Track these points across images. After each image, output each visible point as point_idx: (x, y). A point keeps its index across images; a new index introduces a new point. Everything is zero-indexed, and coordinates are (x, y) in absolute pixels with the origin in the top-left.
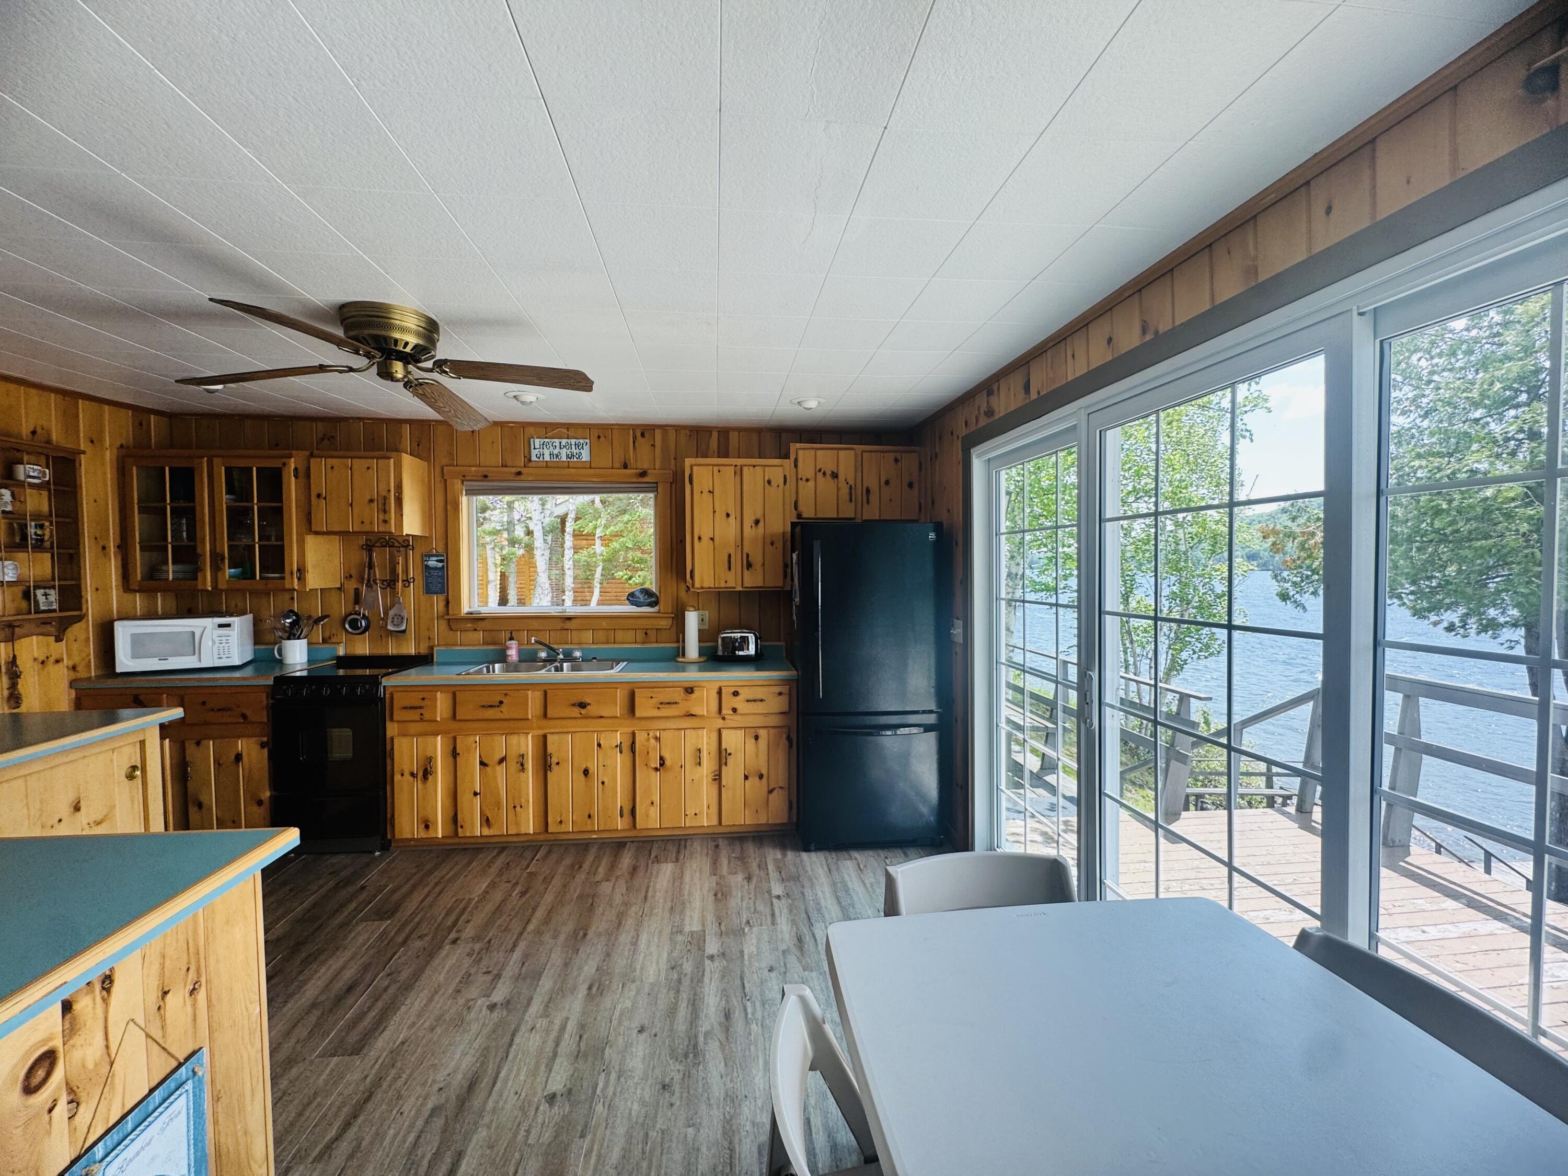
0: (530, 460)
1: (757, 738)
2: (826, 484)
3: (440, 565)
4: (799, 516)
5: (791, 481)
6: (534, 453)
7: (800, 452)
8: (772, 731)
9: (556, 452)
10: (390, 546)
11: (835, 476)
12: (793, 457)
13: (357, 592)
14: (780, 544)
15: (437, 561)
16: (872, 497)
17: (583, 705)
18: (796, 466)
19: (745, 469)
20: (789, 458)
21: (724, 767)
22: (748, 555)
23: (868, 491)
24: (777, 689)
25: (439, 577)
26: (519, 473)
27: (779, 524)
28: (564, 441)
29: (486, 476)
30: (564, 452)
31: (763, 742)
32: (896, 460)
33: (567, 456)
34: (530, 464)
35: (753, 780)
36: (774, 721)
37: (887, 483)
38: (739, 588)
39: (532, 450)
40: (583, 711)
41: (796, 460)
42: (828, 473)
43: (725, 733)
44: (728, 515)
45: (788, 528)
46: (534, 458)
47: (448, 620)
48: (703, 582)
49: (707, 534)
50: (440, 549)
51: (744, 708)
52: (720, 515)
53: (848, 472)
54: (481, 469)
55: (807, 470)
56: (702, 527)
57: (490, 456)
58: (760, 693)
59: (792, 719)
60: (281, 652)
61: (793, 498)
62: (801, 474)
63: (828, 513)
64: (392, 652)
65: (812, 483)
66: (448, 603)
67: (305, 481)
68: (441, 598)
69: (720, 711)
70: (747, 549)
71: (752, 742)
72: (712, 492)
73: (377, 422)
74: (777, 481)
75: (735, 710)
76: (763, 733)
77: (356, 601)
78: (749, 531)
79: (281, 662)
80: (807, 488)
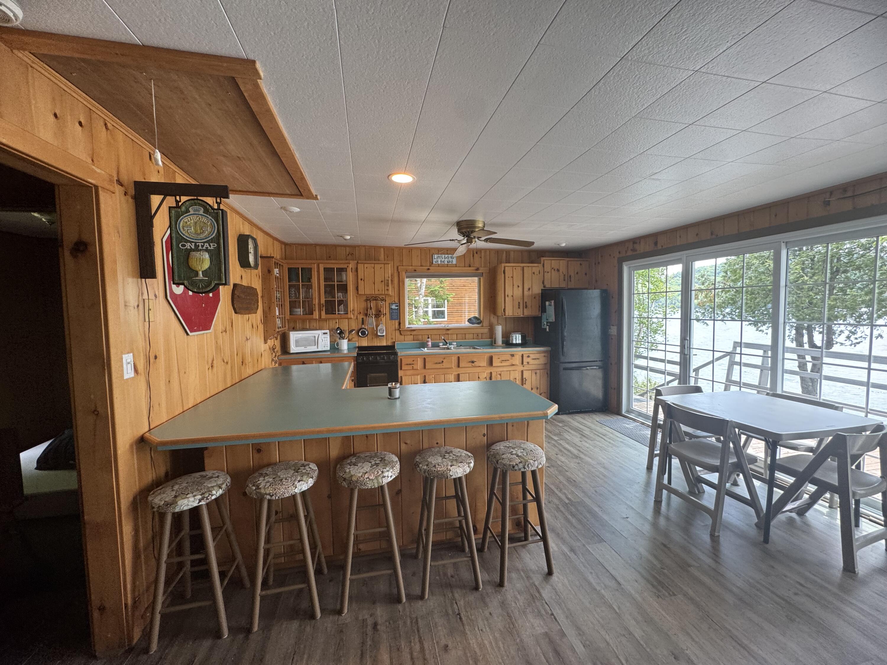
0: (432, 263)
1: (536, 373)
2: (554, 273)
3: (397, 308)
4: (544, 287)
5: (542, 272)
6: (434, 260)
7: (546, 262)
8: (541, 371)
9: (443, 260)
10: (376, 300)
11: (558, 270)
12: (542, 263)
13: (363, 318)
14: (537, 298)
15: (396, 306)
16: (572, 279)
17: (473, 362)
18: (543, 266)
19: (525, 268)
20: (541, 263)
22: (526, 303)
23: (570, 276)
24: (543, 355)
25: (396, 313)
26: (429, 269)
27: (537, 290)
28: (446, 256)
29: (415, 270)
30: (446, 260)
31: (538, 375)
32: (581, 264)
33: (447, 262)
34: (433, 265)
35: (535, 390)
36: (540, 367)
37: (577, 273)
38: (522, 316)
40: (473, 364)
41: (543, 264)
42: (556, 269)
43: (525, 372)
44: (518, 286)
45: (540, 292)
46: (434, 263)
47: (400, 331)
48: (509, 312)
49: (510, 294)
50: (397, 301)
51: (532, 362)
52: (516, 286)
53: (563, 269)
54: (413, 267)
55: (548, 268)
56: (509, 292)
57: (416, 262)
58: (537, 356)
59: (548, 366)
60: (338, 345)
61: (542, 279)
62: (545, 270)
63: (555, 285)
64: (378, 345)
65: (549, 274)
66: (400, 324)
67: (356, 273)
68: (397, 322)
69: (522, 363)
70: (525, 300)
71: (534, 375)
72: (512, 277)
73: (371, 247)
74: (537, 272)
75: (528, 363)
76: (538, 371)
77: (363, 323)
78: (526, 293)
79: (338, 349)
80: (548, 276)
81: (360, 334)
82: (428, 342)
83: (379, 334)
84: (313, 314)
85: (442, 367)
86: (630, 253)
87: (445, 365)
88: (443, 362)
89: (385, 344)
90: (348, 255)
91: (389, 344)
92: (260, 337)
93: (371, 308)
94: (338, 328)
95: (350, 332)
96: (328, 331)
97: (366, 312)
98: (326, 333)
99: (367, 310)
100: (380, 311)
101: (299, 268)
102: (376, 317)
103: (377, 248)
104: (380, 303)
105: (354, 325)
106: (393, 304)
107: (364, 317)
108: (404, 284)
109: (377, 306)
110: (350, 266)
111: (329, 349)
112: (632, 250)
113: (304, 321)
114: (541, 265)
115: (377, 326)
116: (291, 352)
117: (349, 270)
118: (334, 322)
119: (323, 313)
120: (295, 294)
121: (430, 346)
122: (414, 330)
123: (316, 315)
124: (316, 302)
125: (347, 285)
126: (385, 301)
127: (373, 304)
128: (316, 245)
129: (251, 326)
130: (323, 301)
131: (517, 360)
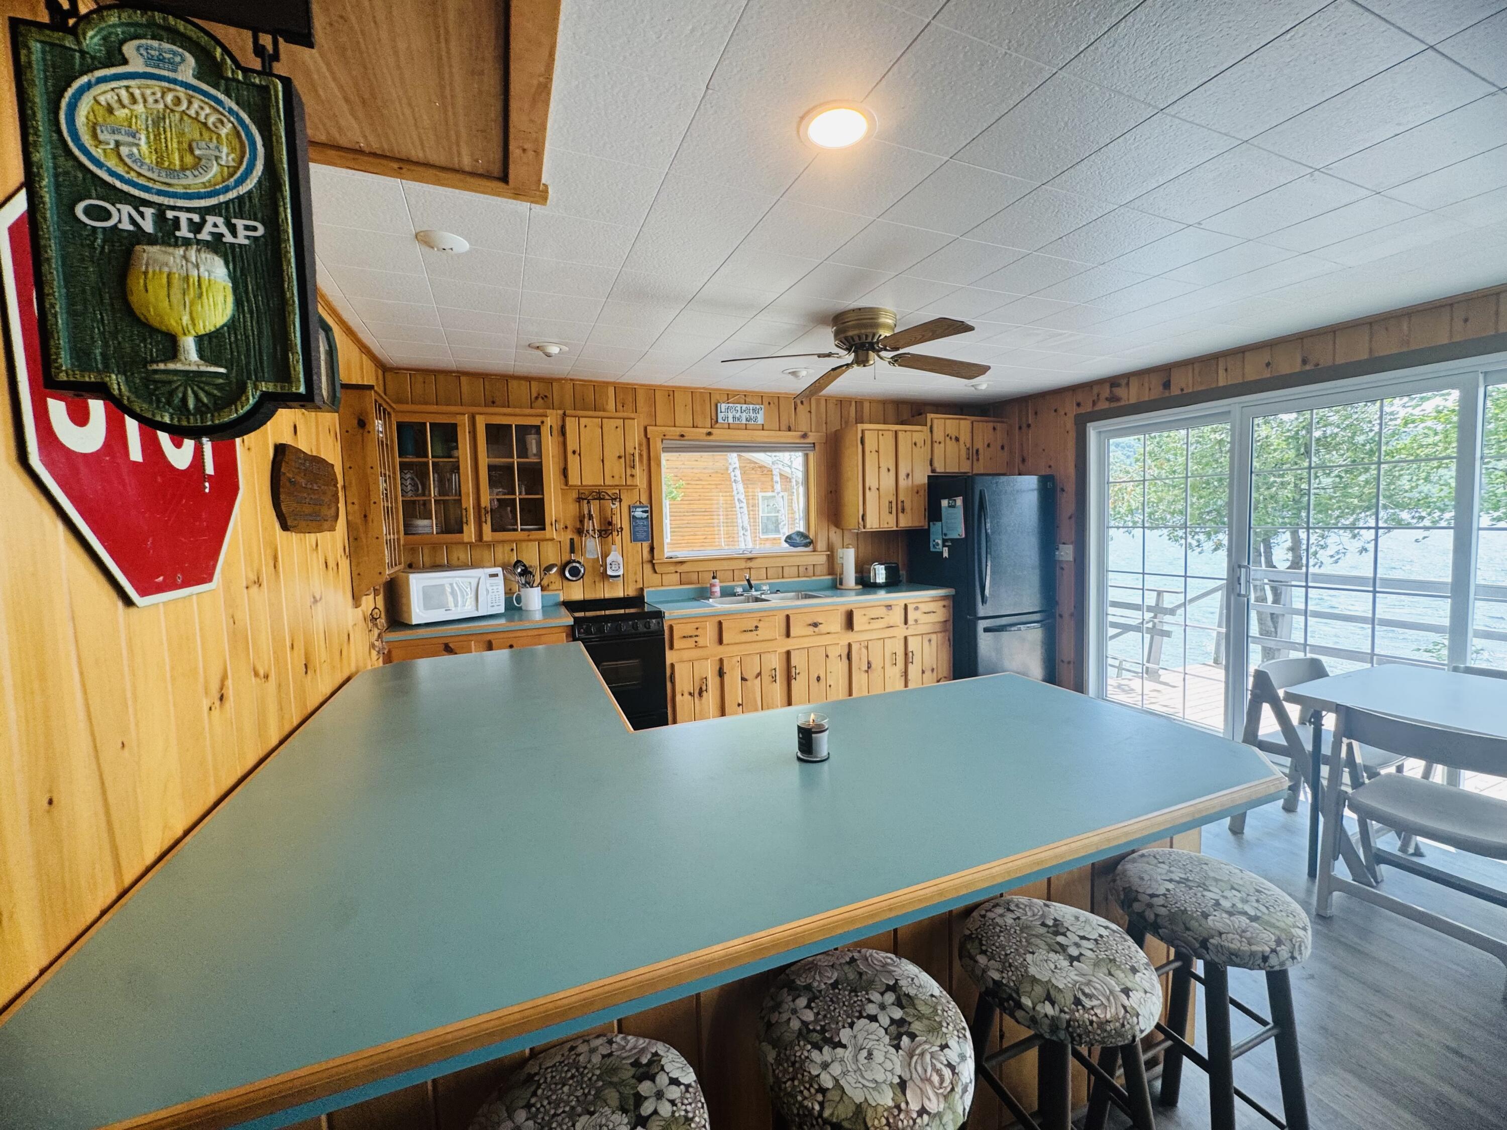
0: (717, 421)
1: (930, 640)
2: (951, 444)
3: (645, 515)
4: (933, 471)
5: (929, 442)
6: (720, 416)
7: (935, 421)
8: (939, 635)
9: (737, 415)
10: (600, 499)
11: (957, 439)
12: (929, 424)
13: (572, 540)
14: (922, 493)
15: (643, 512)
16: (979, 456)
17: (815, 625)
18: (931, 431)
19: (900, 434)
20: (927, 425)
21: (910, 665)
22: (903, 502)
23: (977, 451)
24: (942, 603)
25: (644, 526)
26: (709, 434)
27: (921, 477)
28: (744, 406)
29: (682, 436)
30: (744, 415)
31: (934, 642)
32: (994, 429)
33: (746, 419)
34: (717, 426)
35: (928, 673)
36: (938, 628)
37: (989, 445)
38: (895, 528)
39: (719, 414)
40: (816, 629)
41: (932, 427)
42: (953, 437)
43: (911, 640)
44: (889, 470)
45: (926, 481)
46: (720, 420)
47: (653, 565)
48: (873, 524)
49: (874, 486)
50: (644, 500)
51: (924, 619)
52: (884, 470)
53: (965, 437)
54: (679, 429)
55: (939, 435)
56: (871, 481)
57: (683, 417)
58: (932, 606)
59: (950, 626)
60: (519, 599)
61: (929, 457)
62: (935, 438)
63: (953, 468)
64: (607, 596)
65: (942, 445)
66: (652, 549)
67: (561, 439)
68: (646, 545)
69: (906, 622)
70: (901, 498)
71: (926, 643)
72: (877, 452)
73: (586, 383)
74: (920, 443)
75: (916, 621)
76: (934, 637)
77: (572, 550)
78: (903, 483)
79: (520, 609)
80: (939, 450)
81: (567, 575)
82: (712, 585)
83: (609, 572)
84: (461, 531)
85: (758, 638)
86: (1103, 405)
87: (762, 634)
88: (757, 627)
89: (621, 595)
90: (537, 398)
91: (631, 592)
92: (344, 593)
93: (590, 517)
94: (518, 562)
95: (548, 569)
96: (498, 570)
97: (578, 525)
98: (496, 575)
99: (582, 522)
100: (610, 523)
101: (425, 424)
102: (600, 536)
103: (599, 387)
104: (609, 505)
105: (552, 556)
106: (636, 507)
107: (576, 538)
108: (659, 464)
109: (601, 510)
110: (549, 421)
111: (502, 610)
112: (1107, 399)
113: (435, 547)
114: (926, 429)
115: (605, 555)
116: (414, 622)
117: (545, 431)
118: (507, 548)
119: (487, 528)
120: (415, 485)
121: (718, 594)
122: (682, 563)
123: (470, 532)
124: (469, 503)
125: (541, 463)
126: (620, 501)
127: (595, 507)
128: (459, 375)
129: (322, 566)
130: (485, 501)
131: (897, 616)
